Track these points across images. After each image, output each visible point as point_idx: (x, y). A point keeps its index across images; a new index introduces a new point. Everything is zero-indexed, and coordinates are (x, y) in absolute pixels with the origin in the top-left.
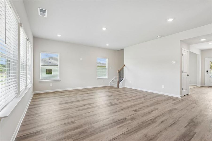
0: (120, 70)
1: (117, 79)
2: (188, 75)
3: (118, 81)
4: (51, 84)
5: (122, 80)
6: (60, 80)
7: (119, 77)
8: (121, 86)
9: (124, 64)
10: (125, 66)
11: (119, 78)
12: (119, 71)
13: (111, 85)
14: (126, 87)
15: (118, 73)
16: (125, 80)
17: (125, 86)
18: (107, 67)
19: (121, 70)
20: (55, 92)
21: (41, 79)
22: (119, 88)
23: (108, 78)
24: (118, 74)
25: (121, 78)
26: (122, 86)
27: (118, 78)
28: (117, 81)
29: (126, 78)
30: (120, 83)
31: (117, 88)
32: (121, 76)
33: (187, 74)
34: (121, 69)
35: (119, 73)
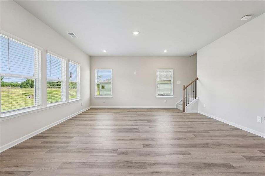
0: (187, 86)
3: (184, 103)
4: (104, 101)
5: (192, 101)
6: (113, 97)
8: (188, 109)
9: (197, 76)
10: (197, 79)
12: (185, 86)
13: (178, 108)
14: (199, 112)
17: (198, 110)
18: (172, 82)
19: (192, 84)
20: (107, 109)
21: (96, 95)
22: (185, 112)
23: (174, 97)
24: (184, 91)
25: (190, 98)
26: (192, 110)
29: (199, 98)
30: (188, 105)
31: (182, 113)
32: (190, 94)
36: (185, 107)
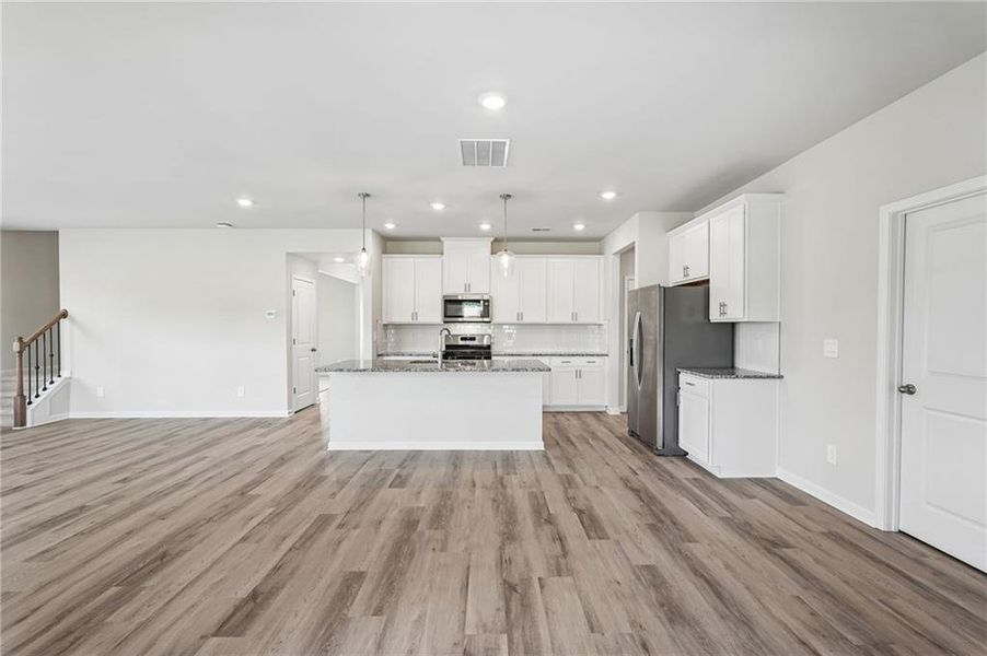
0: (35, 338)
1: (16, 386)
2: (313, 350)
3: (21, 395)
5: (48, 386)
7: (25, 369)
8: (39, 416)
9: (62, 308)
10: (65, 315)
11: (26, 378)
12: (25, 341)
14: (72, 415)
15: (20, 352)
16: (67, 385)
17: (68, 410)
19: (41, 338)
22: (29, 425)
24: (21, 357)
25: (34, 378)
26: (51, 414)
27: (16, 378)
28: (15, 394)
29: (71, 372)
30: (36, 401)
31: (11, 430)
32: (41, 365)
33: (311, 348)
34: (42, 333)
35: (25, 353)
36: (25, 409)
